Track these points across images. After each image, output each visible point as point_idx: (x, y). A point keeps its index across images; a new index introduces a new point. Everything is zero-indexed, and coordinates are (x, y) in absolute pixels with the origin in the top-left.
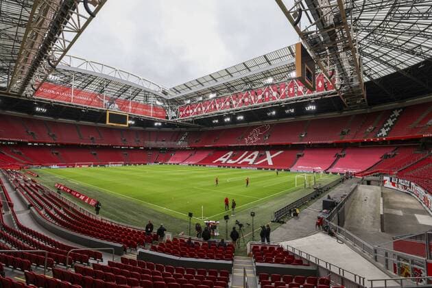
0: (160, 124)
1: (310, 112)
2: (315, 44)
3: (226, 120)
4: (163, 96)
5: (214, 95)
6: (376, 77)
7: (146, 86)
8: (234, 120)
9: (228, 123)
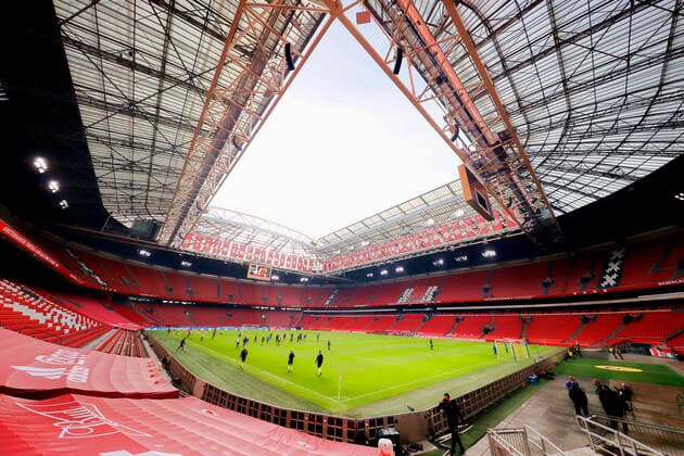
0: (307, 279)
1: (489, 260)
2: (481, 166)
3: (382, 273)
4: (311, 246)
5: (367, 243)
6: (569, 210)
7: (294, 236)
8: (392, 273)
9: (385, 277)
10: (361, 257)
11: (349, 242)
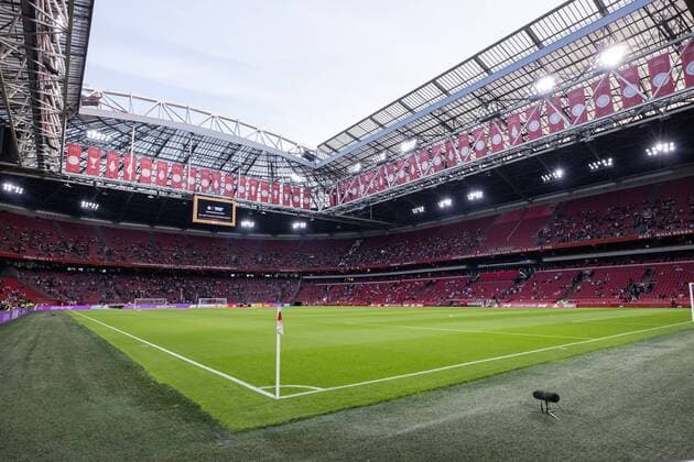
0: (303, 225)
3: (442, 204)
4: (305, 161)
5: (412, 144)
7: (269, 144)
8: (461, 203)
10: (402, 174)
11: (376, 147)
